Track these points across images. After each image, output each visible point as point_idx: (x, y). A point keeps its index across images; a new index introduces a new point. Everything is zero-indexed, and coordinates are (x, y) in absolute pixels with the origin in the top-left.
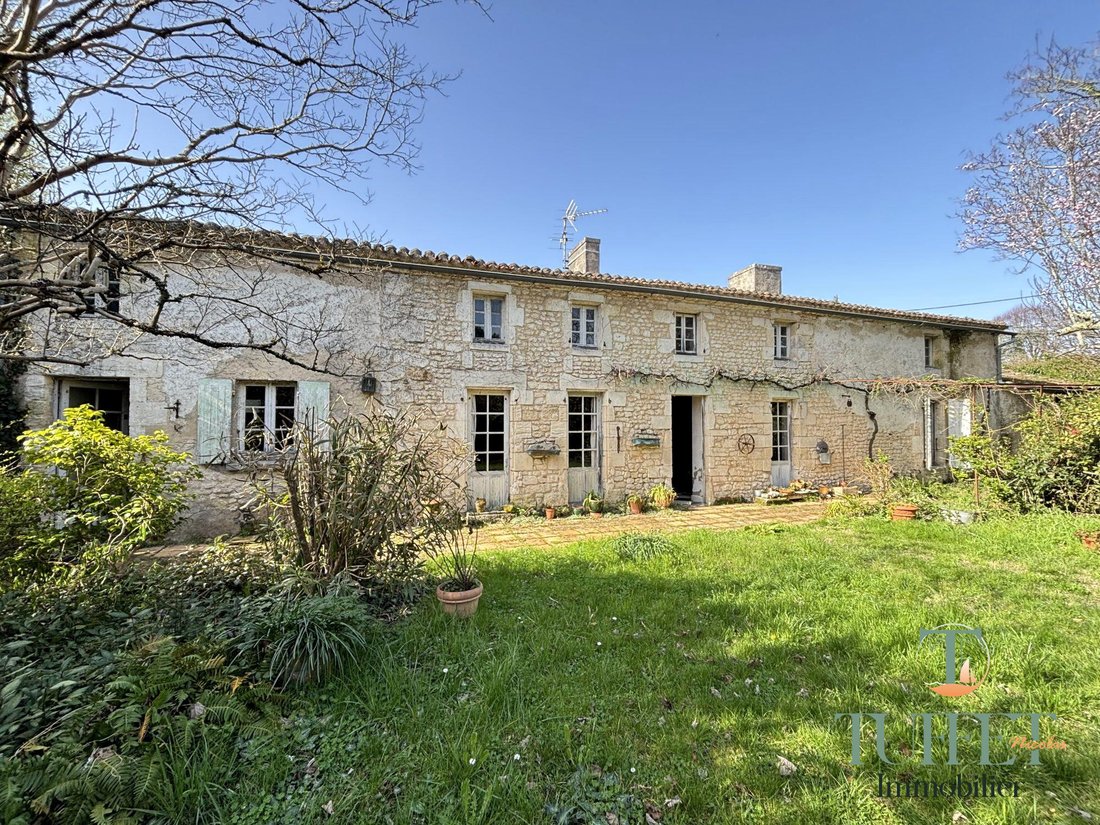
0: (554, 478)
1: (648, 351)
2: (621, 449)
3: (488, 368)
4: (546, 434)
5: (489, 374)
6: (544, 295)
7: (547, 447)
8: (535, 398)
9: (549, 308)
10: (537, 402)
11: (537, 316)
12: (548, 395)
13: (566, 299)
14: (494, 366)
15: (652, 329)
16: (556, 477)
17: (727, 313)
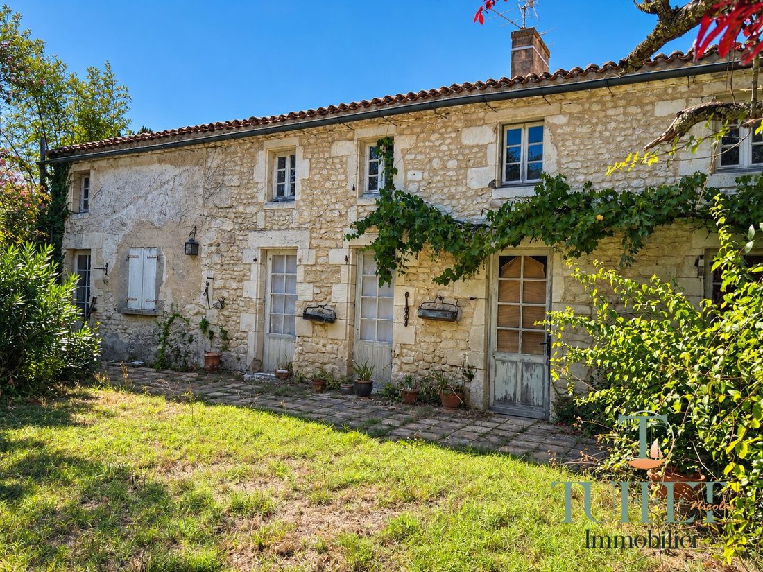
0: (332, 348)
1: (453, 189)
2: (410, 321)
3: (277, 227)
4: (328, 298)
5: (278, 233)
6: (330, 139)
7: (328, 313)
8: (317, 257)
9: (334, 153)
10: (320, 261)
11: (322, 165)
12: (330, 254)
13: (352, 140)
14: (283, 225)
15: (461, 158)
16: (336, 347)
17: (596, 108)
